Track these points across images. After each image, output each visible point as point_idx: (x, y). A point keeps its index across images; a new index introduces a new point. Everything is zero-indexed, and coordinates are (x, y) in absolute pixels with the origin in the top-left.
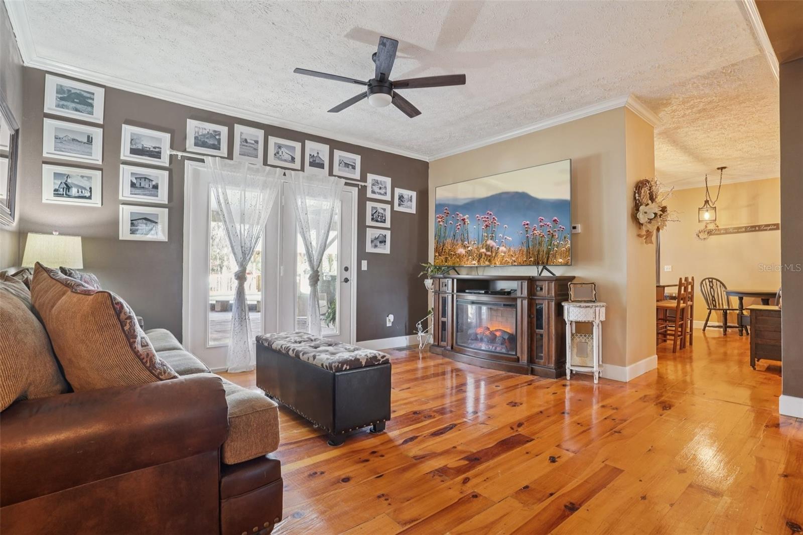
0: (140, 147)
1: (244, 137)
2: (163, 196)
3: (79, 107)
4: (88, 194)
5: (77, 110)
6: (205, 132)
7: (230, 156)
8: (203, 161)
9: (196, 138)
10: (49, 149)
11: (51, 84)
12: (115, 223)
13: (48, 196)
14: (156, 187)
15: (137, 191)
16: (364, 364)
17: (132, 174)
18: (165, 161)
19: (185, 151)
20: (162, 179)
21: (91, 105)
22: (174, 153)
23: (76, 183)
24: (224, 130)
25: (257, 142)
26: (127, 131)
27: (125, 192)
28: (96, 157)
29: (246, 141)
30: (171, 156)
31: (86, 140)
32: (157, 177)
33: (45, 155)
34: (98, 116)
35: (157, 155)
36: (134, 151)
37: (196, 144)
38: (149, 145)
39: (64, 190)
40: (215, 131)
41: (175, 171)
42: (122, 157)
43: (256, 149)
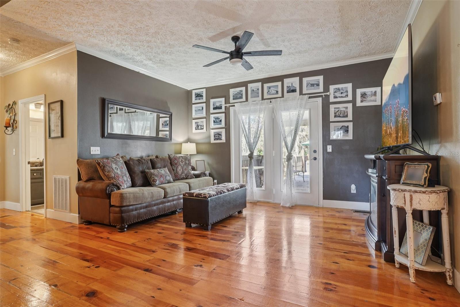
0: (216, 106)
1: (252, 89)
2: (223, 124)
3: (200, 98)
4: (202, 128)
5: (199, 99)
6: (236, 92)
7: (247, 100)
8: (234, 106)
9: (233, 96)
10: (194, 115)
11: (194, 92)
12: (209, 137)
13: (194, 131)
14: (221, 121)
15: (215, 124)
17: (214, 117)
18: (223, 110)
19: (230, 103)
20: (222, 116)
21: (202, 96)
22: (226, 105)
23: (200, 124)
24: (243, 89)
25: (258, 89)
26: (212, 101)
27: (212, 125)
28: (204, 115)
29: (253, 90)
30: (225, 106)
31: (201, 109)
32: (221, 117)
33: (193, 117)
34: (204, 100)
35: (220, 108)
36: (214, 109)
37: (234, 99)
38: (218, 104)
39: (197, 128)
40: (240, 91)
41: (227, 113)
42: (211, 112)
43: (258, 93)
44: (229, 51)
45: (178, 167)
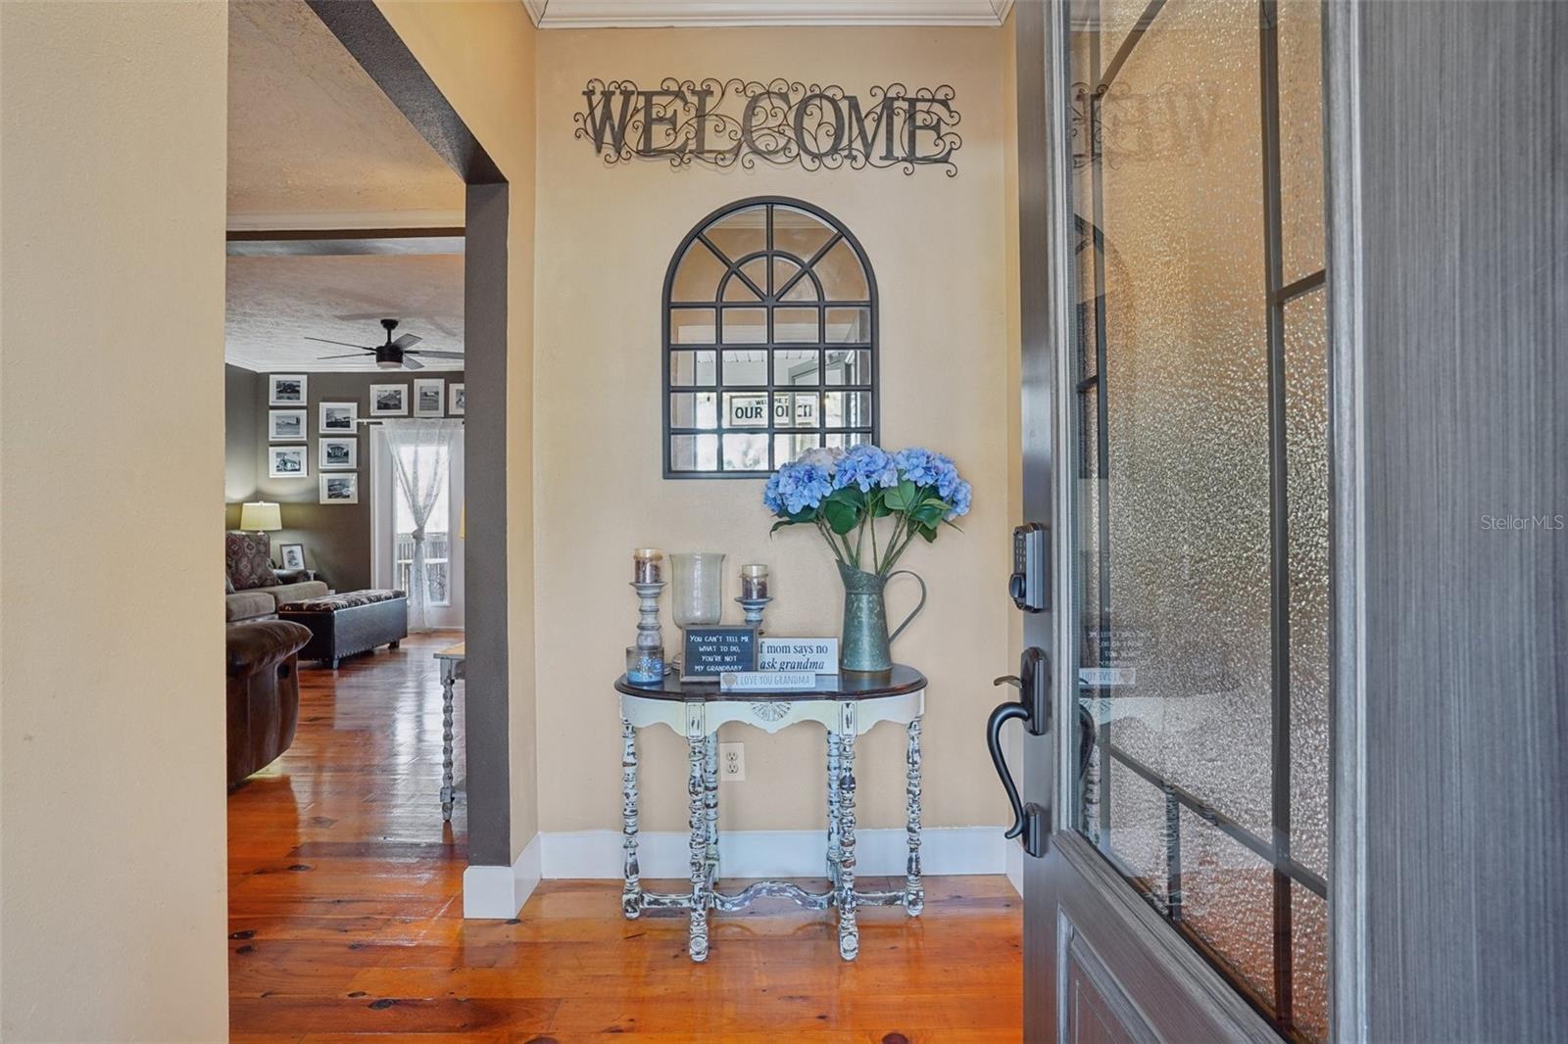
0: (334, 420)
1: (424, 390)
2: (352, 462)
3: (291, 395)
4: (297, 467)
5: (289, 398)
6: (387, 394)
7: (411, 414)
8: (380, 423)
9: (379, 402)
10: (273, 434)
11: (273, 380)
12: (316, 490)
13: (273, 473)
14: (347, 454)
15: (333, 460)
16: (305, 607)
17: (329, 445)
18: (353, 429)
19: (370, 417)
20: (351, 445)
21: (298, 392)
22: (360, 420)
23: (290, 459)
24: (404, 388)
25: (437, 393)
26: (324, 406)
27: (324, 462)
28: (303, 436)
29: (426, 394)
30: (358, 423)
31: (295, 422)
32: (347, 445)
33: (271, 439)
34: (303, 400)
35: (346, 424)
36: (329, 425)
37: (379, 408)
38: (340, 416)
39: (283, 465)
40: (396, 391)
41: (362, 437)
42: (321, 432)
43: (437, 401)
44: (375, 348)
45: (240, 559)
